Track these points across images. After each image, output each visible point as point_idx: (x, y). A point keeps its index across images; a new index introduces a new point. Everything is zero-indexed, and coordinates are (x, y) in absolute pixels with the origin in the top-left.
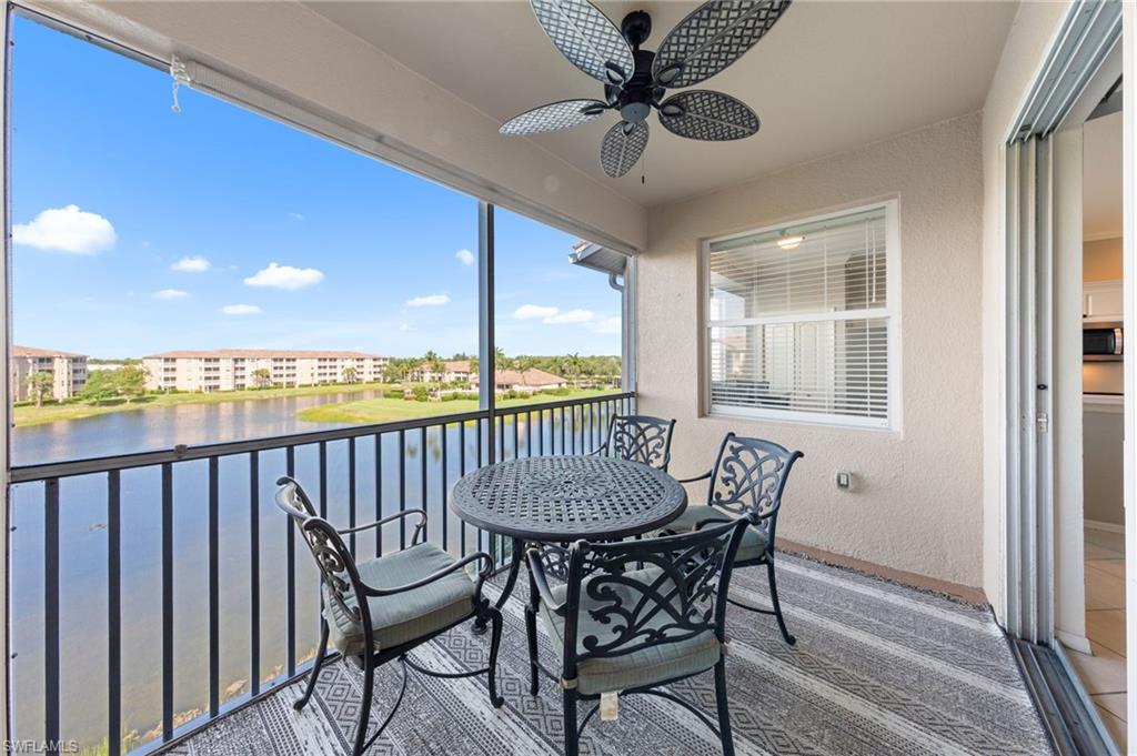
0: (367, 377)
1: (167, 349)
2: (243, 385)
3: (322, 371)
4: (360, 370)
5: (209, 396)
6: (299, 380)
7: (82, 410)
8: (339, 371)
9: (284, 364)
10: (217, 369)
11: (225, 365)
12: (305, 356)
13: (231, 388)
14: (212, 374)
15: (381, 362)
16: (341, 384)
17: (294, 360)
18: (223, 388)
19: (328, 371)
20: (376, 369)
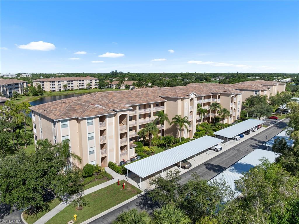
0: (93, 87)
3: (80, 85)
4: (91, 84)
5: (53, 93)
6: (74, 88)
8: (85, 84)
9: (70, 82)
11: (56, 83)
13: (58, 91)
14: (54, 86)
15: (97, 81)
16: (86, 89)
17: (73, 81)
18: (56, 91)
19: (82, 85)
20: (96, 84)
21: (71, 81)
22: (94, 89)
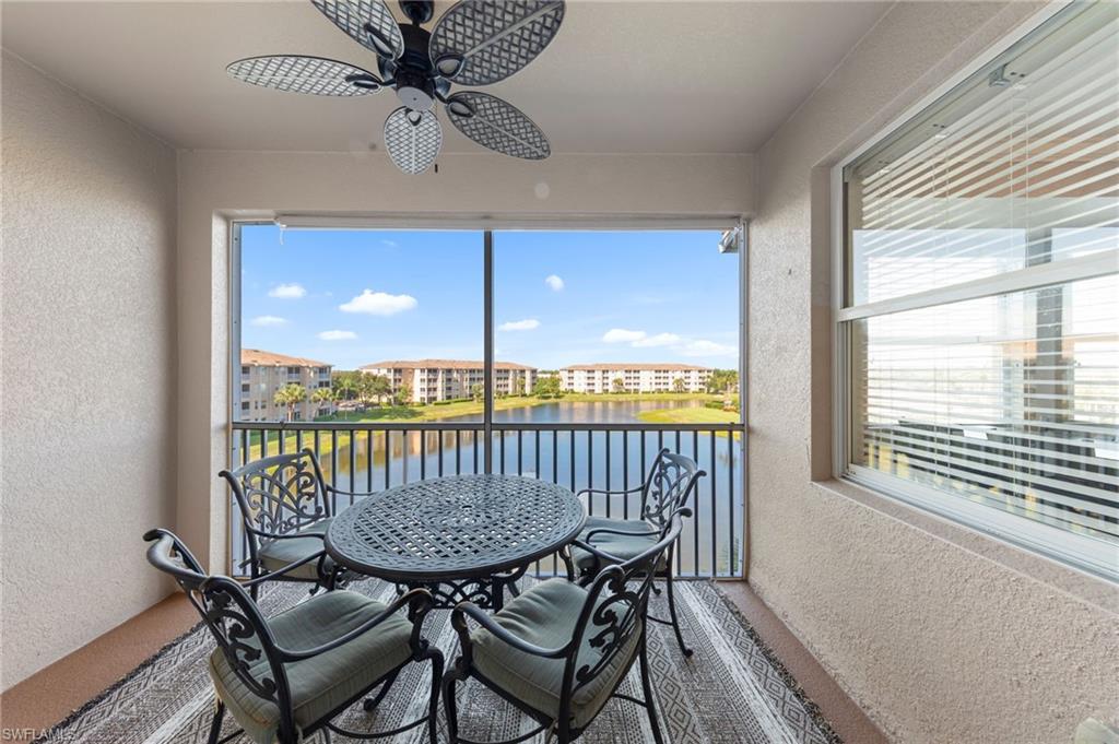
0: (694, 388)
1: (568, 365)
2: (608, 390)
3: (658, 381)
4: (687, 381)
5: (589, 397)
6: (642, 388)
7: (534, 401)
8: (671, 381)
9: (632, 375)
10: (594, 378)
11: (598, 375)
12: (648, 368)
13: (601, 391)
14: (591, 381)
15: (706, 374)
16: (672, 392)
17: (639, 371)
18: (596, 392)
19: (662, 381)
20: (701, 381)
21: (635, 372)
22: (694, 392)
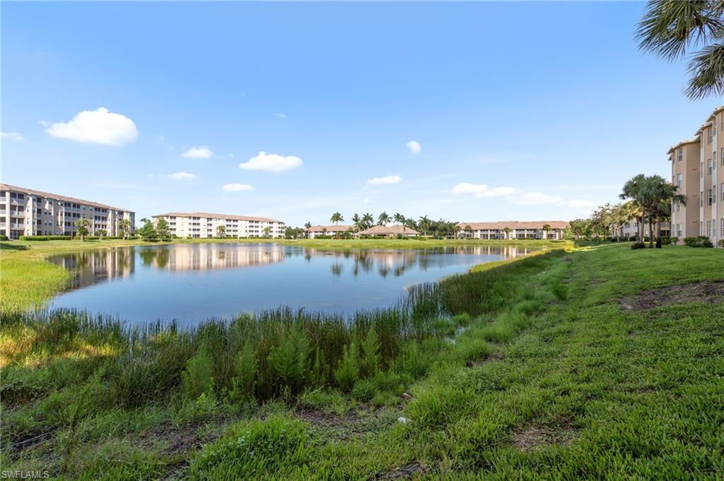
0: (275, 235)
2: (211, 235)
3: (251, 229)
4: (271, 230)
5: (195, 240)
6: (240, 234)
8: (260, 229)
9: (232, 223)
10: (199, 224)
11: (203, 221)
12: (244, 218)
13: (206, 236)
14: (196, 227)
16: (261, 238)
17: (237, 221)
18: (202, 236)
21: (234, 221)
22: (275, 238)
